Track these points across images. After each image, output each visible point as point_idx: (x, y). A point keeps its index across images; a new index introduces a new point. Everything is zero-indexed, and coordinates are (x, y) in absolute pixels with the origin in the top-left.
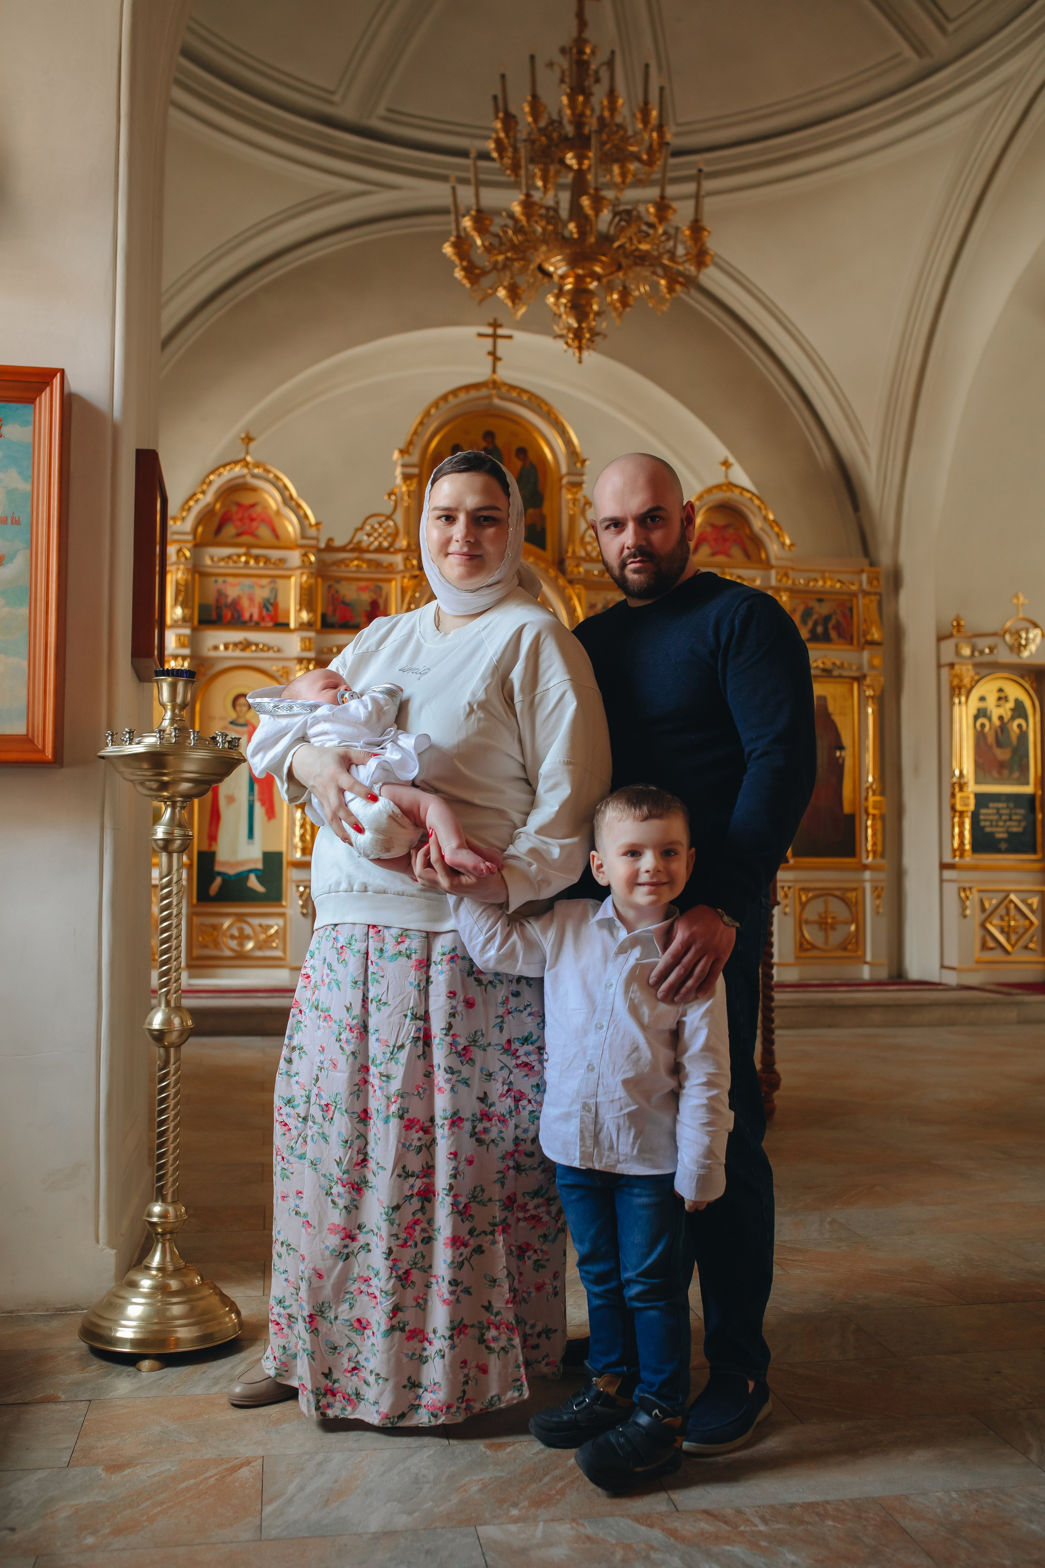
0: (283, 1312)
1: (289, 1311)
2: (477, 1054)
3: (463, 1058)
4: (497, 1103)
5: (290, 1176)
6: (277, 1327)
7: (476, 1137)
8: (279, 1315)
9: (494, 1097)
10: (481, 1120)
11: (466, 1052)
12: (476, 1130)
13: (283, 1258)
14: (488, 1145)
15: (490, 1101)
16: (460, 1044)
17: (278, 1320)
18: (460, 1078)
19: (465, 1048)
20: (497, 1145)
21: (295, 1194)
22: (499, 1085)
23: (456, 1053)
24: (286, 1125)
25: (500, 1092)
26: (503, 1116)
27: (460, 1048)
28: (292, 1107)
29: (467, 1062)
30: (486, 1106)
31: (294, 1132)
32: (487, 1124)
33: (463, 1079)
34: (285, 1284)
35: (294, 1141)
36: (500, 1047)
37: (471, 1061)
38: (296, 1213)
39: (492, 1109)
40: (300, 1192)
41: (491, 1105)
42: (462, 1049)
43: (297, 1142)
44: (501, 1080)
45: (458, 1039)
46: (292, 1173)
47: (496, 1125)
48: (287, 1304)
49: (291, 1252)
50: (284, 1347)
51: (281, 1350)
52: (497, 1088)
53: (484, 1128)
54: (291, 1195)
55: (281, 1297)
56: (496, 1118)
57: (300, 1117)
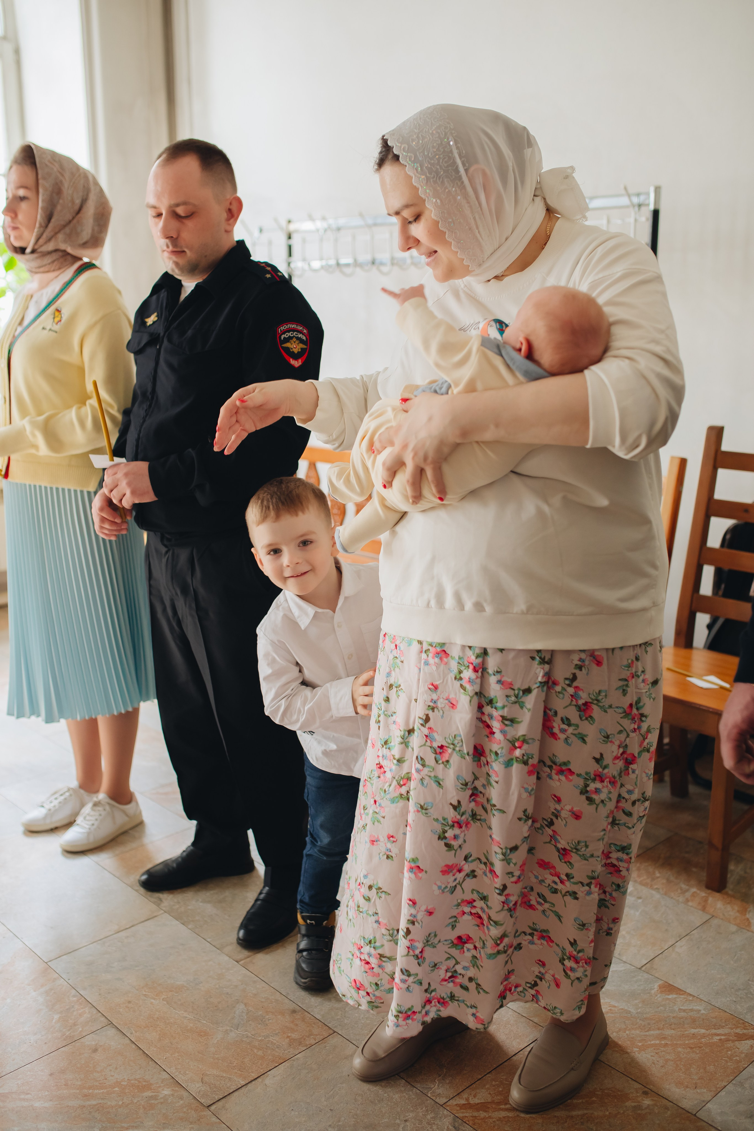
0: (373, 951)
1: (380, 951)
2: (596, 711)
3: (582, 713)
4: (611, 765)
5: (382, 819)
6: (367, 966)
7: (587, 795)
8: (369, 955)
9: (608, 759)
10: (594, 780)
11: (587, 708)
12: (588, 789)
13: (373, 901)
14: (597, 805)
15: (605, 763)
16: (581, 698)
17: (367, 959)
18: (576, 732)
19: (586, 704)
20: (605, 805)
21: (386, 838)
22: (615, 748)
23: (576, 706)
24: (381, 767)
25: (615, 754)
26: (614, 777)
27: (581, 702)
28: (389, 749)
29: (587, 719)
30: (601, 767)
31: (389, 775)
32: (598, 785)
33: (579, 734)
34: (376, 925)
35: (387, 784)
36: (620, 710)
37: (590, 718)
38: (388, 857)
39: (606, 771)
40: (392, 837)
41: (605, 767)
42: (583, 704)
43: (390, 785)
44: (617, 743)
45: (580, 693)
46: (384, 817)
47: (607, 786)
48: (378, 944)
49: (383, 895)
50: (377, 984)
51: (374, 987)
52: (612, 750)
53: (596, 789)
54: (382, 839)
55: (371, 937)
56: (608, 780)
57: (395, 759)
